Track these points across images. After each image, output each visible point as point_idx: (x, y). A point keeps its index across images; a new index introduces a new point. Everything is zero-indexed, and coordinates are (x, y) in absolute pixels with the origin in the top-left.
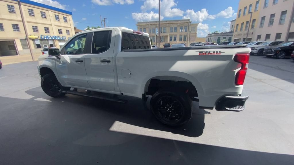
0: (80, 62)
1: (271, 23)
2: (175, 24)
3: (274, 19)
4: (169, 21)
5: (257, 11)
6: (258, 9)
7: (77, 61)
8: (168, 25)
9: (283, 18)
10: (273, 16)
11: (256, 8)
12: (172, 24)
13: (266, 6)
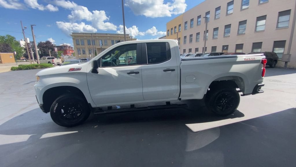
0: (134, 74)
1: (191, 41)
2: (116, 38)
3: (192, 38)
4: (109, 34)
5: (180, 32)
6: (180, 30)
7: (129, 73)
8: (108, 37)
9: (198, 37)
10: (191, 36)
11: (179, 29)
12: (112, 38)
13: (186, 28)
